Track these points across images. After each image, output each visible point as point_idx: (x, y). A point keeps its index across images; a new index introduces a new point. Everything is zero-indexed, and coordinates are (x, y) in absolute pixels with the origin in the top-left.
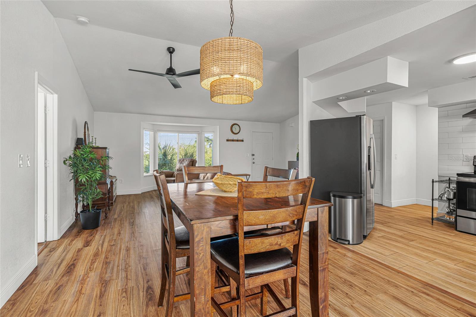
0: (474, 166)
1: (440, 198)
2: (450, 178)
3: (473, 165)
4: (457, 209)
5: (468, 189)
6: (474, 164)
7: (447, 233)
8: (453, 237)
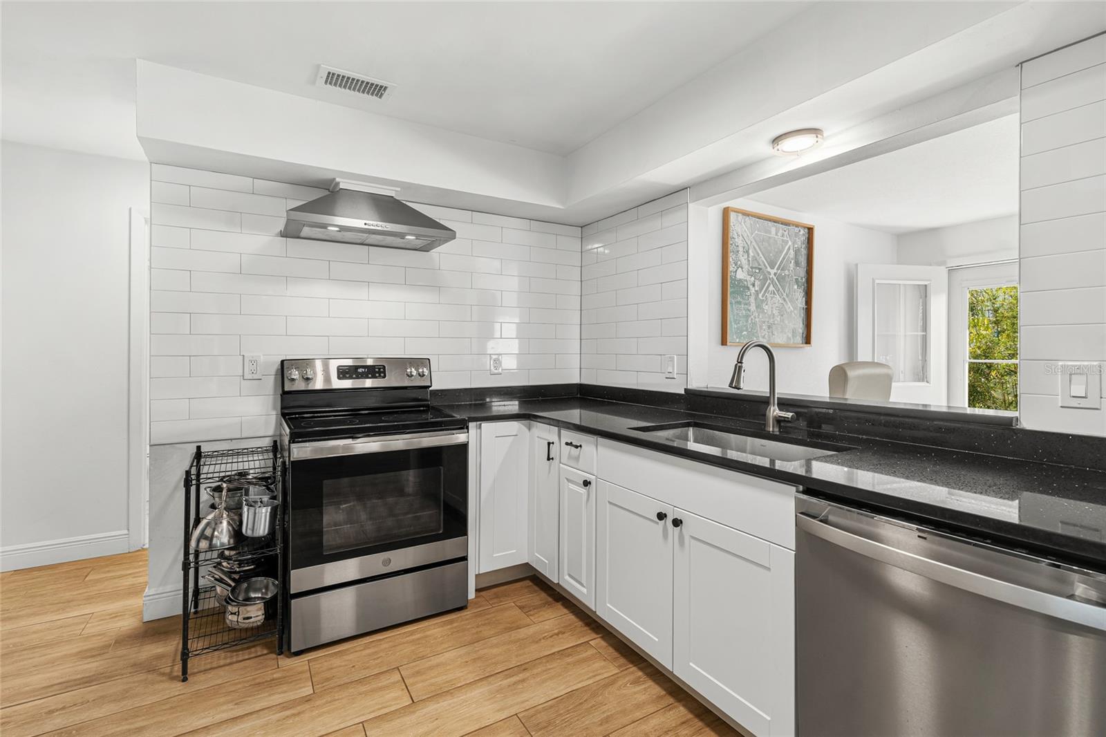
0: (279, 396)
3: (277, 392)
6: (280, 390)
7: (282, 695)
8: (327, 702)
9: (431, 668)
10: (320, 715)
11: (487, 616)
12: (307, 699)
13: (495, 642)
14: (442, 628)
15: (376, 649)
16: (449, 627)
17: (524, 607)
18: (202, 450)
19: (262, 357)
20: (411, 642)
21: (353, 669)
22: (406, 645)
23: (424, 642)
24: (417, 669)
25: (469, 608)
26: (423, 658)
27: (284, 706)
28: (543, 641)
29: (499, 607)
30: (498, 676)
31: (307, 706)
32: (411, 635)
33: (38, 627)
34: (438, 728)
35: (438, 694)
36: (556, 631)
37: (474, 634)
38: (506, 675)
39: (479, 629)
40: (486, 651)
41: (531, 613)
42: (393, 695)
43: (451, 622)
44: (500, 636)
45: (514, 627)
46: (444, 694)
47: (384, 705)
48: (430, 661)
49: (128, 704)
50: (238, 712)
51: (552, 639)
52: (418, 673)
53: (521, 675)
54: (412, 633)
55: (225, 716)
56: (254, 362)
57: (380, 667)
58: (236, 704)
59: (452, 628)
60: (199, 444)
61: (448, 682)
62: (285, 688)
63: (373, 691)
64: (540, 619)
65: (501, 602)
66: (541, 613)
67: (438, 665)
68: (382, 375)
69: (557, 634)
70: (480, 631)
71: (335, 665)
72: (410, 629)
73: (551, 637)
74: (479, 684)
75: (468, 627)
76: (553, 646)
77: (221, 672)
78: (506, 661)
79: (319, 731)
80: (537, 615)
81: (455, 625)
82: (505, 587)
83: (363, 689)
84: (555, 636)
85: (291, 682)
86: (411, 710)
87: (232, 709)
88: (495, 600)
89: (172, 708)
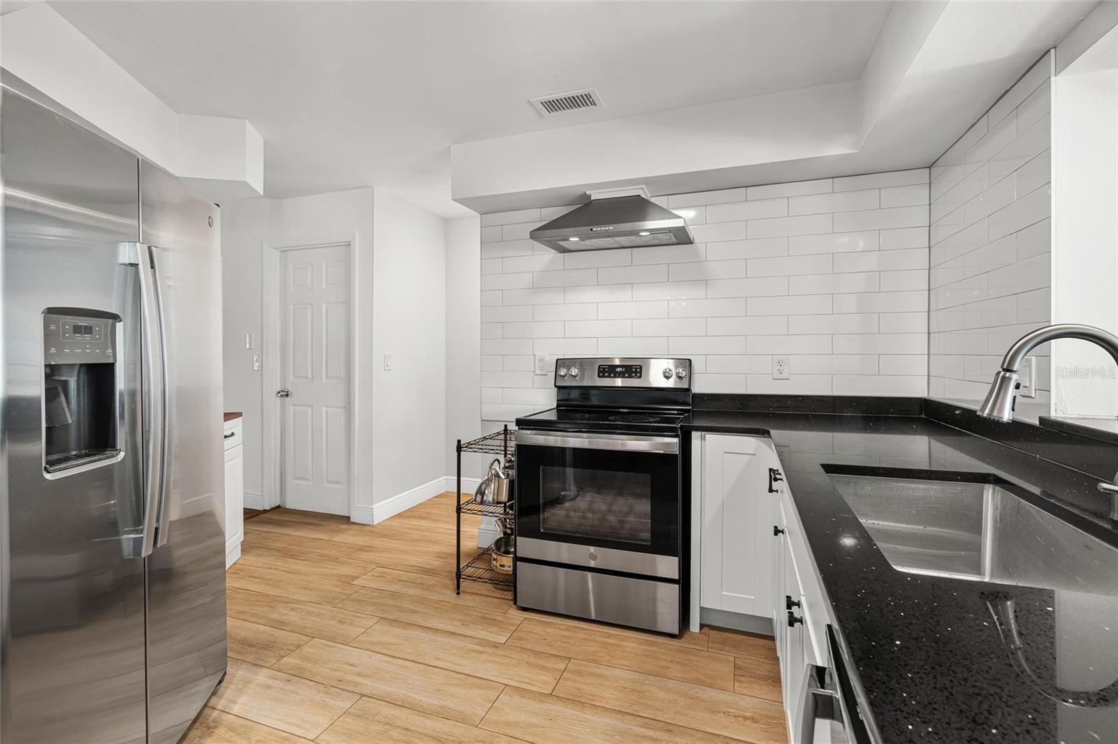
0: (556, 389)
1: (479, 498)
2: (506, 426)
3: (555, 386)
4: (518, 538)
5: (541, 467)
6: (557, 384)
7: (488, 634)
8: (504, 656)
9: (592, 675)
10: (490, 662)
11: (691, 657)
12: (496, 646)
13: (671, 685)
14: (638, 646)
15: (572, 635)
16: (646, 647)
17: (740, 668)
18: (508, 428)
19: (547, 356)
20: (602, 643)
21: (542, 641)
22: (596, 644)
23: (611, 649)
24: (581, 668)
25: (683, 640)
26: (596, 662)
27: (482, 642)
28: (722, 715)
29: (714, 654)
30: (638, 719)
31: (490, 650)
32: (609, 638)
33: (441, 530)
34: (543, 727)
35: (574, 701)
36: (748, 714)
37: (660, 666)
38: (646, 724)
39: (669, 665)
40: (653, 689)
41: (742, 679)
42: (545, 678)
43: (652, 644)
44: (680, 683)
45: (706, 682)
46: (579, 703)
47: (531, 682)
48: (599, 668)
49: (427, 594)
50: (458, 631)
51: (733, 720)
52: (579, 673)
53: (658, 733)
54: (610, 636)
55: (450, 628)
56: (541, 360)
57: (560, 650)
58: (463, 625)
59: (646, 650)
60: (506, 423)
61: (592, 695)
62: (494, 629)
63: (537, 666)
64: (745, 691)
65: (722, 650)
66: (755, 686)
67: (600, 676)
68: (638, 375)
69: (745, 718)
70: (669, 668)
71: (535, 631)
72: (612, 632)
73: (735, 716)
74: (613, 715)
75: (662, 657)
76: (726, 728)
77: (477, 598)
78: (660, 711)
79: (479, 672)
80: (745, 685)
81: (653, 648)
82: (744, 637)
83: (533, 660)
84: (741, 719)
85: (501, 628)
86: (543, 699)
87: (458, 627)
88: (718, 646)
89: (438, 608)
